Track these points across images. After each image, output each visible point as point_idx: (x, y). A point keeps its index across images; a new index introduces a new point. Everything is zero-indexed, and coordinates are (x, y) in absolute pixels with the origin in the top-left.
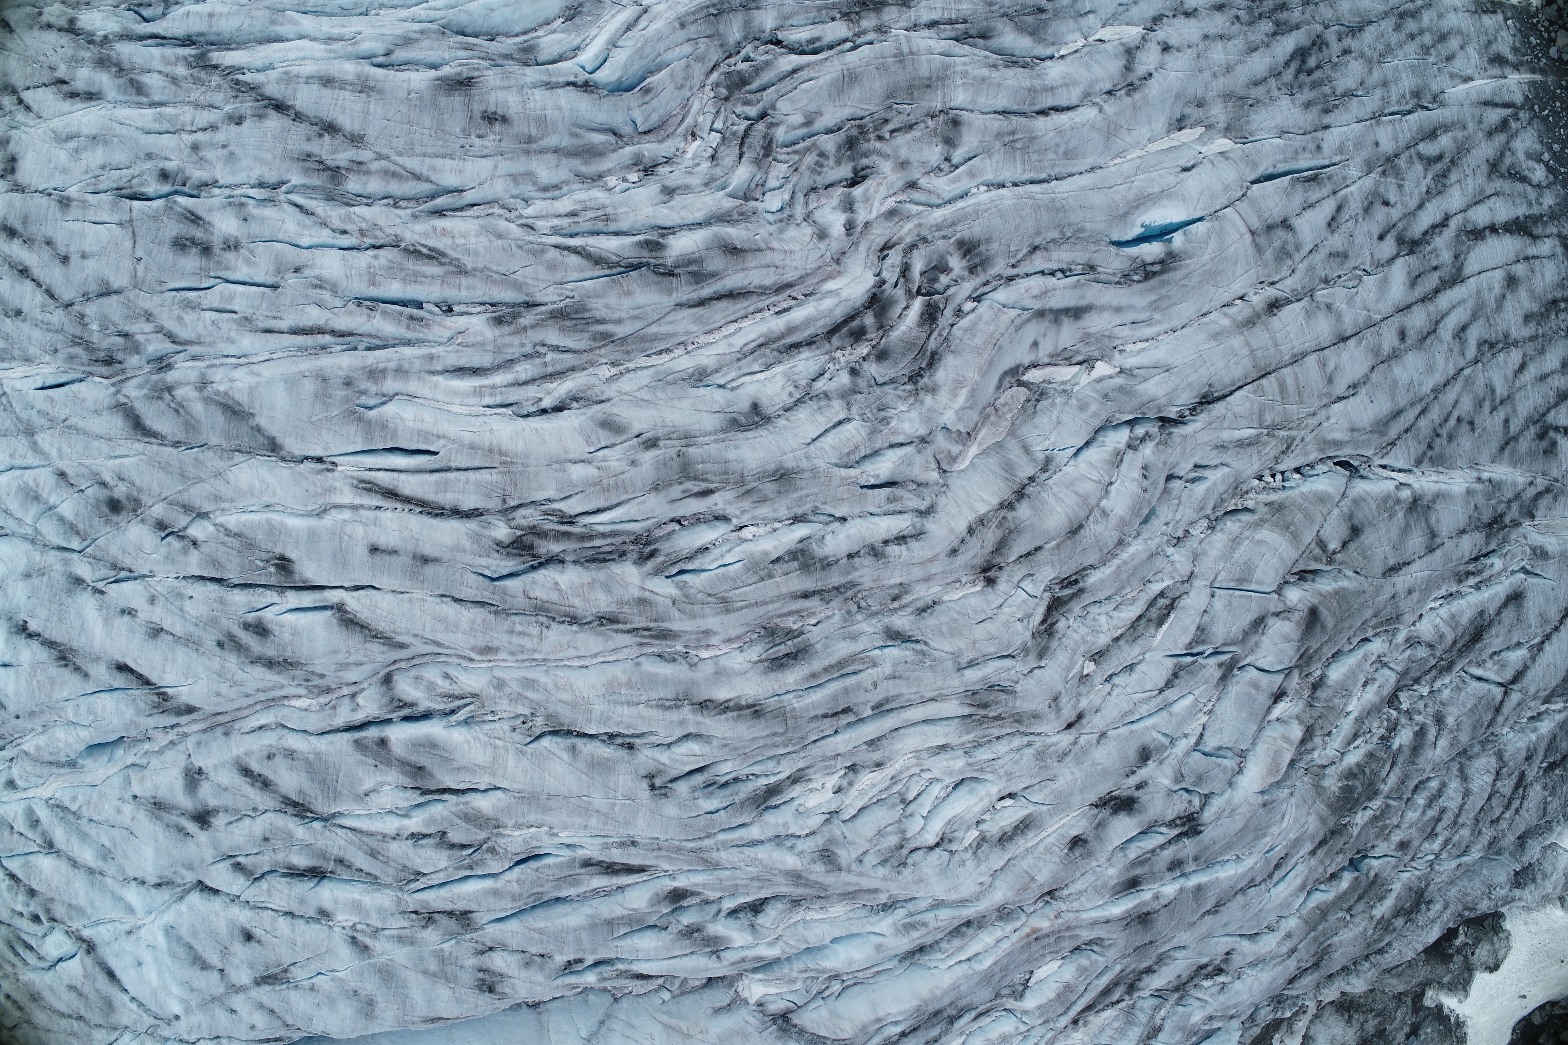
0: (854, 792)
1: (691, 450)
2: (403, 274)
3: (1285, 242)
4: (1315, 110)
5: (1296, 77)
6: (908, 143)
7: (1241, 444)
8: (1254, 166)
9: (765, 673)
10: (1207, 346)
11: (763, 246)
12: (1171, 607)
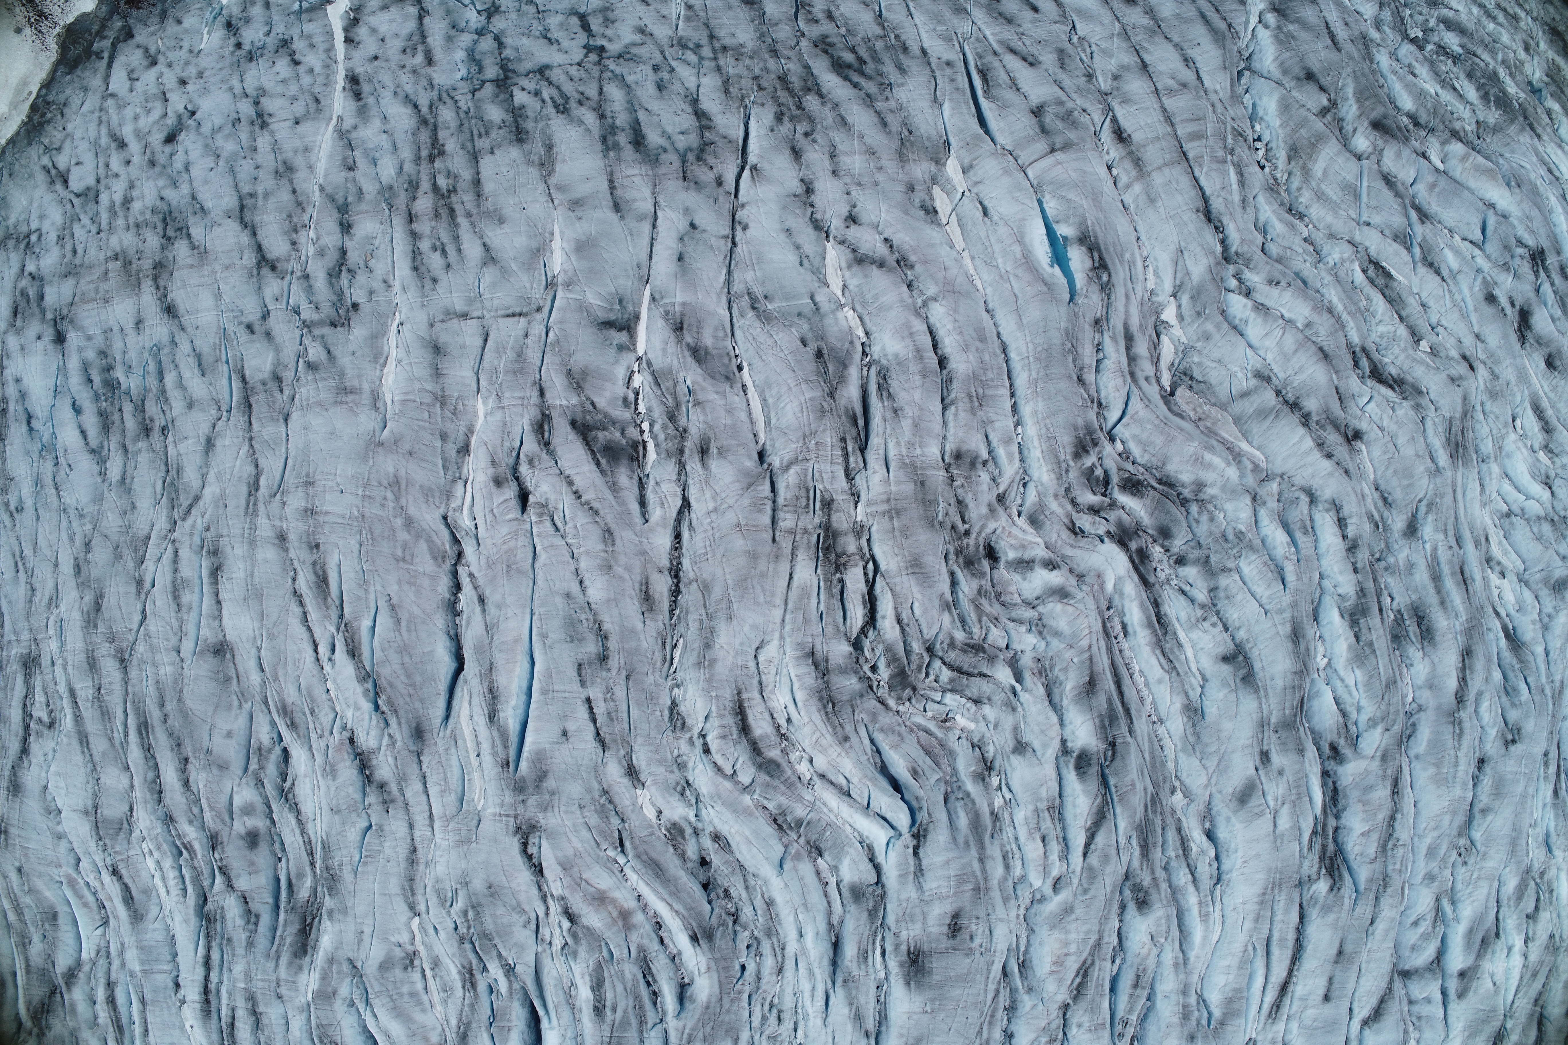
0: (1504, 561)
1: (1273, 720)
2: (1097, 999)
3: (1056, 115)
4: (906, 62)
5: (870, 78)
6: (977, 506)
7: (1242, 183)
8: (976, 137)
9: (1435, 645)
10: (1162, 210)
11: (1087, 655)
12: (1377, 265)
